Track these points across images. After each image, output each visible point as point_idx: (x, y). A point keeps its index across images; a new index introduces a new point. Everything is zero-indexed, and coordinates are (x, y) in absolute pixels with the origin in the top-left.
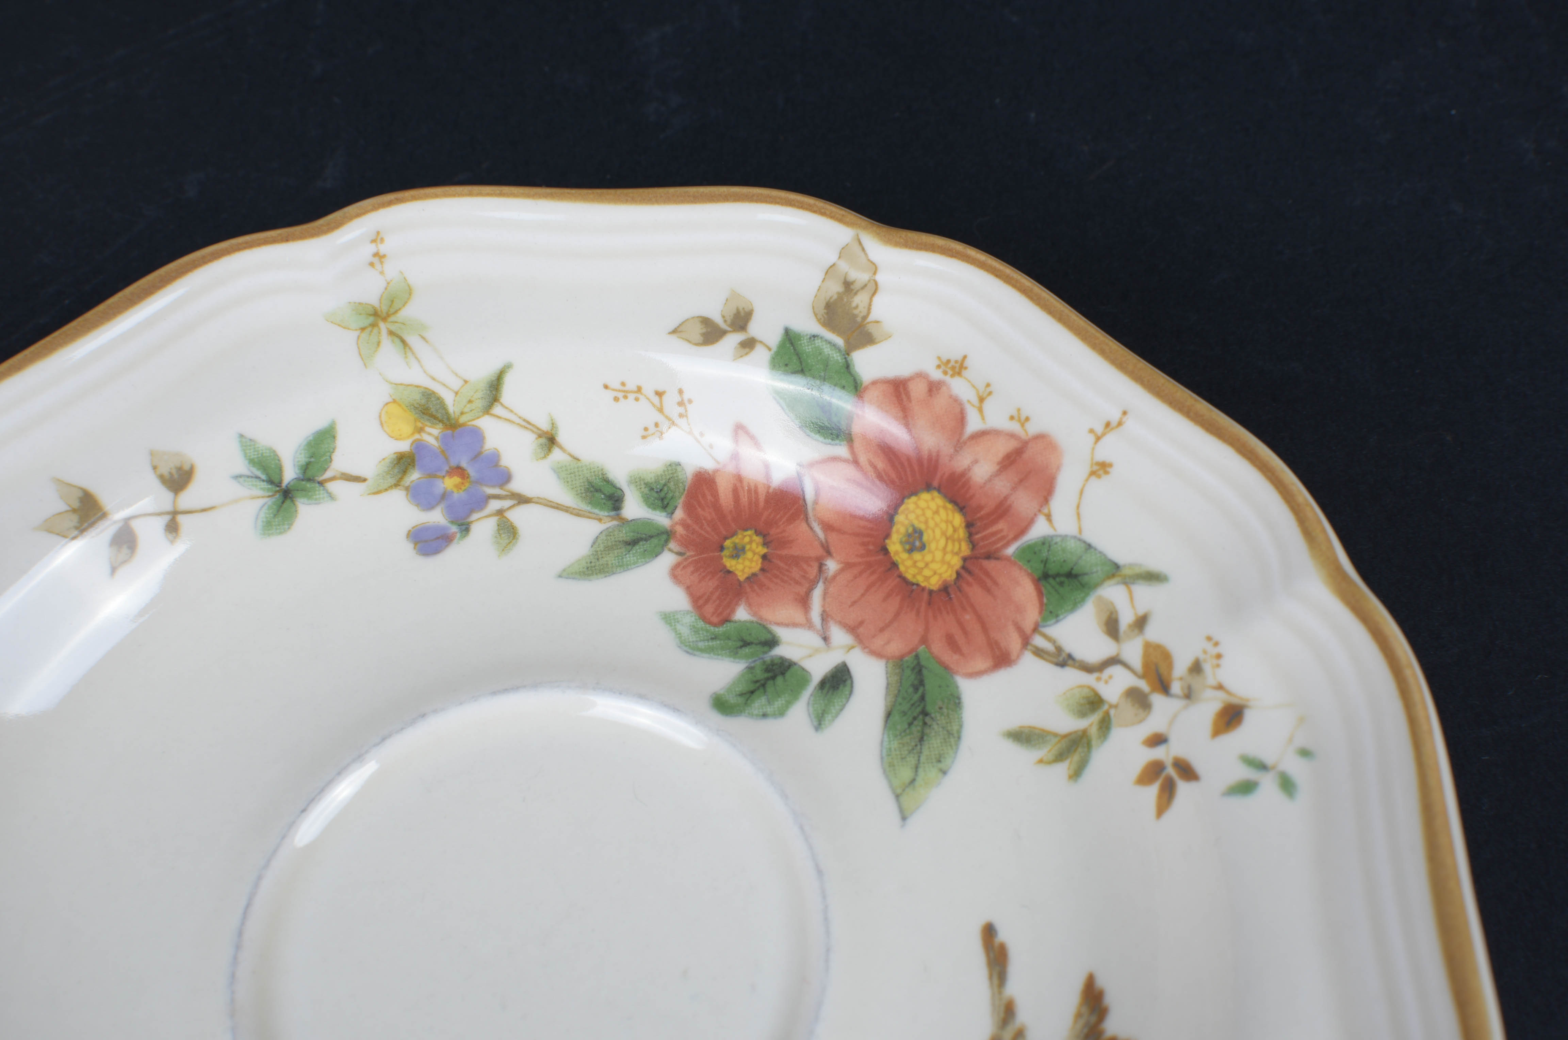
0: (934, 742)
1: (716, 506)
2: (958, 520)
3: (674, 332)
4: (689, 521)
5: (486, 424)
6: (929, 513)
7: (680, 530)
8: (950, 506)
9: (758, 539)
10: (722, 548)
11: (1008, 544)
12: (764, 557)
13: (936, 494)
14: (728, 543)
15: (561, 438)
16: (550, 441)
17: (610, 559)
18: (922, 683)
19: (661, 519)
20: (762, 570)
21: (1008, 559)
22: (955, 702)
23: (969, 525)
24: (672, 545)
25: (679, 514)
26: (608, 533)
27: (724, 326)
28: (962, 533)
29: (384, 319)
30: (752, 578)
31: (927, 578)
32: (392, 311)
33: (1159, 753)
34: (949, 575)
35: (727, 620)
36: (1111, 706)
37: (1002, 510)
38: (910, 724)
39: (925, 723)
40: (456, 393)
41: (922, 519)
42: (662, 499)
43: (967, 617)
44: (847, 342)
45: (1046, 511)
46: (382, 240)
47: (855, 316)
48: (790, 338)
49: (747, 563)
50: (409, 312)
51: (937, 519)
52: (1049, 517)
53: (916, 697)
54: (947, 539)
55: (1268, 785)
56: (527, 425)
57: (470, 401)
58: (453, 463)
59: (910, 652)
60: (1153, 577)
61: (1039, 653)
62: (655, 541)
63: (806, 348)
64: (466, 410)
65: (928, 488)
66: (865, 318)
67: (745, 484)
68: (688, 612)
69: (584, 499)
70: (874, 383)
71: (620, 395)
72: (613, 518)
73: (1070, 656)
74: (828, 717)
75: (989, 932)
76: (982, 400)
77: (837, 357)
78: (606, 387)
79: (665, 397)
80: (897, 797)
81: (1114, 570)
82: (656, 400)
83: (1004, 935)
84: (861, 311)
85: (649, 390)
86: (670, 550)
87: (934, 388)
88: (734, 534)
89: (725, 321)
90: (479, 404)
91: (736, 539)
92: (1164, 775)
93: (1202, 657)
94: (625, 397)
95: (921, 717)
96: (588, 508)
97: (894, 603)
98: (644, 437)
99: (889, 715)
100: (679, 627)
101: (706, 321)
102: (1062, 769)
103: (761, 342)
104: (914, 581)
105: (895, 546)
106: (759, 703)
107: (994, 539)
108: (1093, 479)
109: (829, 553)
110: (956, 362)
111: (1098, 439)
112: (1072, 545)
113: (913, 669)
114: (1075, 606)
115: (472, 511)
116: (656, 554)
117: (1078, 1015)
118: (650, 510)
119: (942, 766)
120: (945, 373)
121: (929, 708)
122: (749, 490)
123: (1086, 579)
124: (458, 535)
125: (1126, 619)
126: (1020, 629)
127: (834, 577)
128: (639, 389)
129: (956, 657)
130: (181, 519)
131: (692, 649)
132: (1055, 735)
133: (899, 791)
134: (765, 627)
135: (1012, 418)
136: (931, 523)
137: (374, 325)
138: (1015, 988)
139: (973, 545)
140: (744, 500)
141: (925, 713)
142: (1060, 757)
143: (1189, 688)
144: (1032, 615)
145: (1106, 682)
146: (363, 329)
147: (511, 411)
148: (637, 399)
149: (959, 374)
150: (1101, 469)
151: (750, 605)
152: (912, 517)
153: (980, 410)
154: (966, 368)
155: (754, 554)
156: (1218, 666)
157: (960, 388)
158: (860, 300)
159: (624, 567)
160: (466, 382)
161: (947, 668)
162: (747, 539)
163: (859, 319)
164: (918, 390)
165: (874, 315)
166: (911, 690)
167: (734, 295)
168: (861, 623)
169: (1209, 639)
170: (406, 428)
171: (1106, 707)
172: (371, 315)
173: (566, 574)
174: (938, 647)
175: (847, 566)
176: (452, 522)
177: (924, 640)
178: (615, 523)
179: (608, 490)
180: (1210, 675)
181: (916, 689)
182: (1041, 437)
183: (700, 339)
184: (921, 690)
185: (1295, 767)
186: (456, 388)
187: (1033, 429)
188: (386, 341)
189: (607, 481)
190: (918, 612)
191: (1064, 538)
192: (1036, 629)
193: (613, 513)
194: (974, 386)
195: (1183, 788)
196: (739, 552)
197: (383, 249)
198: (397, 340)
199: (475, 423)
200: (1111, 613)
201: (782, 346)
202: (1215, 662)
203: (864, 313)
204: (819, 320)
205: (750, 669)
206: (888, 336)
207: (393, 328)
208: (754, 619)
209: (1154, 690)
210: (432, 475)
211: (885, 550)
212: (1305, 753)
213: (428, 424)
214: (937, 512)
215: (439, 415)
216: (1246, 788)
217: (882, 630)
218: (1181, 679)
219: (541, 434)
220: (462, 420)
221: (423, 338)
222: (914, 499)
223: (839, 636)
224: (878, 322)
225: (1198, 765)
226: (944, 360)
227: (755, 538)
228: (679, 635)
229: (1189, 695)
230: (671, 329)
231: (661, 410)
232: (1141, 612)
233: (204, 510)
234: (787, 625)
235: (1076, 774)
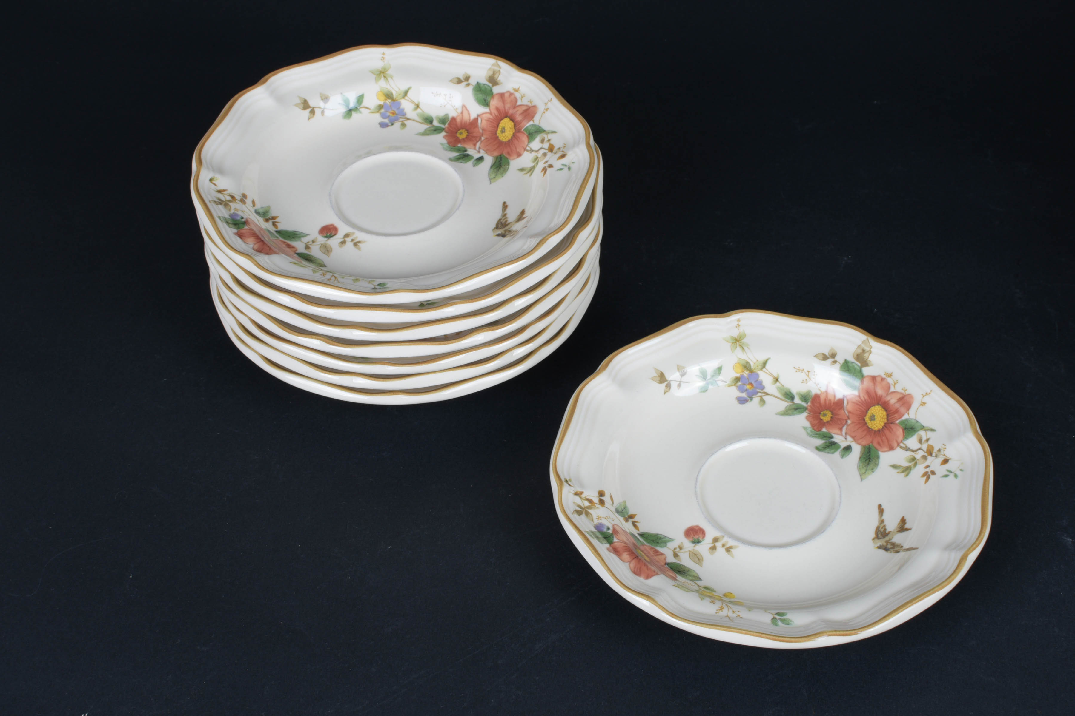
0: (871, 465)
1: (820, 403)
2: (885, 413)
3: (815, 356)
4: (812, 406)
5: (760, 373)
6: (877, 411)
7: (809, 408)
8: (883, 410)
9: (830, 413)
10: (820, 414)
11: (897, 420)
12: (831, 417)
13: (880, 406)
14: (822, 413)
15: (779, 380)
16: (777, 380)
17: (790, 412)
18: (870, 452)
19: (804, 404)
20: (831, 420)
21: (896, 424)
22: (878, 457)
23: (887, 415)
24: (807, 411)
25: (809, 404)
26: (790, 406)
27: (829, 357)
28: (885, 417)
29: (738, 341)
30: (828, 422)
31: (874, 428)
32: (740, 340)
33: (928, 470)
34: (880, 427)
35: (820, 431)
36: (917, 460)
37: (897, 411)
38: (866, 460)
39: (869, 461)
40: (754, 363)
41: (875, 412)
42: (805, 399)
43: (884, 438)
44: (861, 365)
45: (908, 412)
46: (740, 321)
47: (864, 359)
48: (846, 362)
49: (827, 418)
50: (744, 341)
51: (879, 413)
52: (908, 414)
53: (868, 455)
54: (881, 418)
55: (952, 476)
56: (771, 375)
57: (757, 366)
58: (750, 382)
59: (867, 445)
60: (932, 430)
61: (901, 447)
62: (802, 409)
63: (850, 365)
64: (756, 368)
65: (878, 404)
66: (867, 360)
67: (828, 398)
68: (810, 427)
69: (784, 396)
70: (867, 376)
71: (798, 370)
72: (791, 402)
73: (909, 448)
74: (845, 456)
75: (880, 506)
76: (895, 384)
77: (858, 368)
78: (794, 368)
79: (809, 373)
80: (861, 475)
81: (923, 428)
82: (807, 373)
83: (883, 507)
84: (866, 358)
85: (806, 370)
86: (806, 412)
87: (883, 379)
88: (824, 411)
89: (829, 355)
90: (760, 367)
91: (824, 412)
92: (928, 475)
93: (941, 448)
94: (799, 371)
95: (868, 459)
96: (785, 399)
97: (865, 433)
98: (802, 383)
99: (860, 458)
100: (807, 430)
101: (824, 354)
102: (903, 474)
103: (838, 362)
104: (871, 428)
105: (867, 419)
106: (827, 450)
107: (894, 419)
108: (921, 406)
109: (849, 418)
110: (890, 374)
111: (924, 396)
112: (913, 421)
113: (868, 448)
114: (912, 436)
115: (753, 395)
116: (802, 412)
117: (899, 524)
118: (801, 402)
119: (873, 471)
120: (886, 376)
121: (871, 458)
122: (829, 400)
123: (916, 429)
124: (749, 400)
125: (924, 439)
126: (897, 442)
127: (849, 425)
128: (803, 370)
129: (880, 447)
130: (681, 383)
131: (811, 436)
132: (902, 467)
133: (861, 474)
134: (830, 434)
135: (902, 389)
136: (877, 414)
137: (735, 342)
138: (885, 517)
139: (888, 420)
140: (827, 402)
141: (870, 459)
142: (903, 472)
143: (937, 455)
144: (901, 438)
145: (917, 454)
146: (732, 343)
147: (768, 370)
148: (802, 372)
149: (890, 377)
150: (923, 404)
151: (826, 428)
152: (872, 412)
153: (894, 386)
154: (892, 376)
155: (829, 416)
156: (945, 450)
157: (890, 380)
158: (866, 355)
159: (793, 414)
160: (757, 361)
161: (877, 449)
162: (827, 412)
163: (865, 360)
164: (878, 379)
165: (870, 359)
166: (867, 453)
167: (832, 349)
168: (855, 436)
169: (943, 444)
170: (740, 371)
171: (916, 460)
172: (735, 340)
173: (778, 414)
174: (875, 444)
175: (853, 422)
176: (748, 397)
177: (872, 442)
178: (791, 403)
179: (791, 395)
180: (942, 452)
181: (868, 453)
182: (909, 395)
183: (822, 359)
184: (869, 453)
185: (958, 473)
186: (755, 362)
187: (907, 392)
188: (738, 348)
189: (791, 393)
190: (871, 436)
191: (912, 419)
192: (901, 442)
193: (791, 401)
194: (893, 381)
195: (932, 477)
196: (824, 415)
197: (740, 323)
198: (741, 347)
199: (758, 372)
200: (921, 438)
201: (844, 363)
202: (944, 449)
203: (867, 358)
204: (854, 359)
205: (826, 443)
206: (872, 365)
207: (740, 344)
208: (827, 431)
209: (929, 455)
210: (744, 384)
211: (864, 420)
212: (961, 470)
213: (745, 370)
214: (879, 411)
215: (749, 369)
216: (946, 476)
217: (861, 439)
218: (935, 453)
219: (775, 378)
220: (755, 371)
221: (748, 348)
222: (874, 407)
223: (849, 438)
224: (870, 361)
225: (936, 472)
226: (887, 373)
227: (830, 412)
228: (807, 432)
229: (936, 456)
230: (815, 355)
231: (808, 376)
232: (928, 438)
233: (687, 382)
234: (836, 434)
235: (907, 475)
